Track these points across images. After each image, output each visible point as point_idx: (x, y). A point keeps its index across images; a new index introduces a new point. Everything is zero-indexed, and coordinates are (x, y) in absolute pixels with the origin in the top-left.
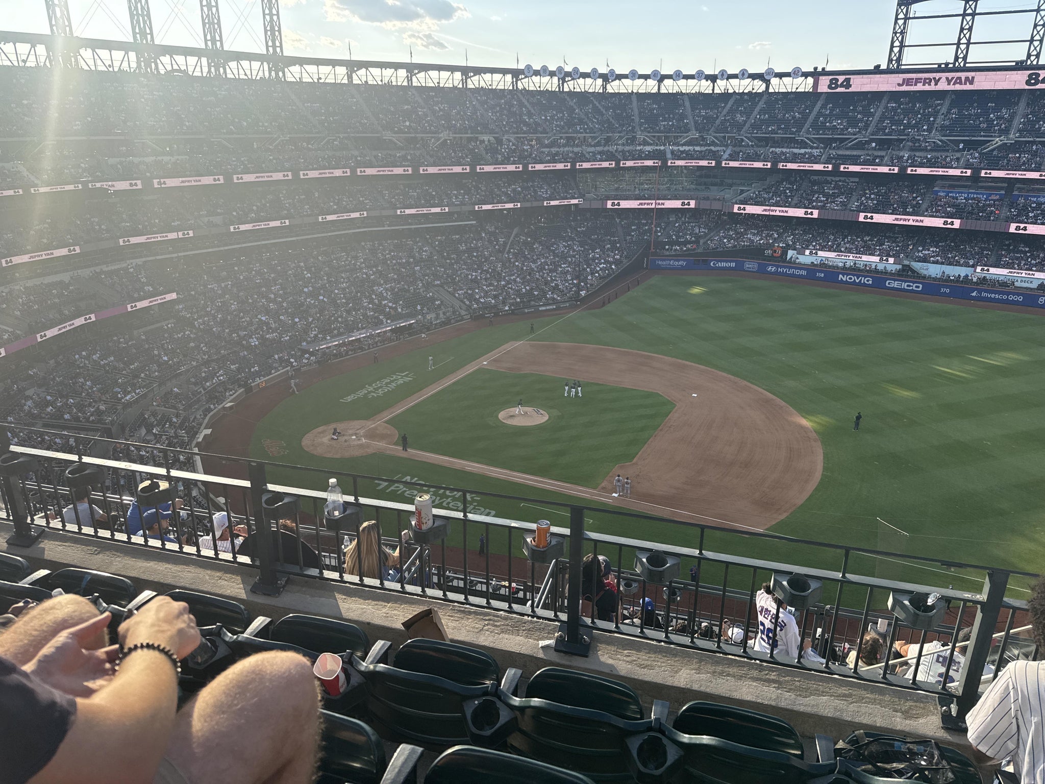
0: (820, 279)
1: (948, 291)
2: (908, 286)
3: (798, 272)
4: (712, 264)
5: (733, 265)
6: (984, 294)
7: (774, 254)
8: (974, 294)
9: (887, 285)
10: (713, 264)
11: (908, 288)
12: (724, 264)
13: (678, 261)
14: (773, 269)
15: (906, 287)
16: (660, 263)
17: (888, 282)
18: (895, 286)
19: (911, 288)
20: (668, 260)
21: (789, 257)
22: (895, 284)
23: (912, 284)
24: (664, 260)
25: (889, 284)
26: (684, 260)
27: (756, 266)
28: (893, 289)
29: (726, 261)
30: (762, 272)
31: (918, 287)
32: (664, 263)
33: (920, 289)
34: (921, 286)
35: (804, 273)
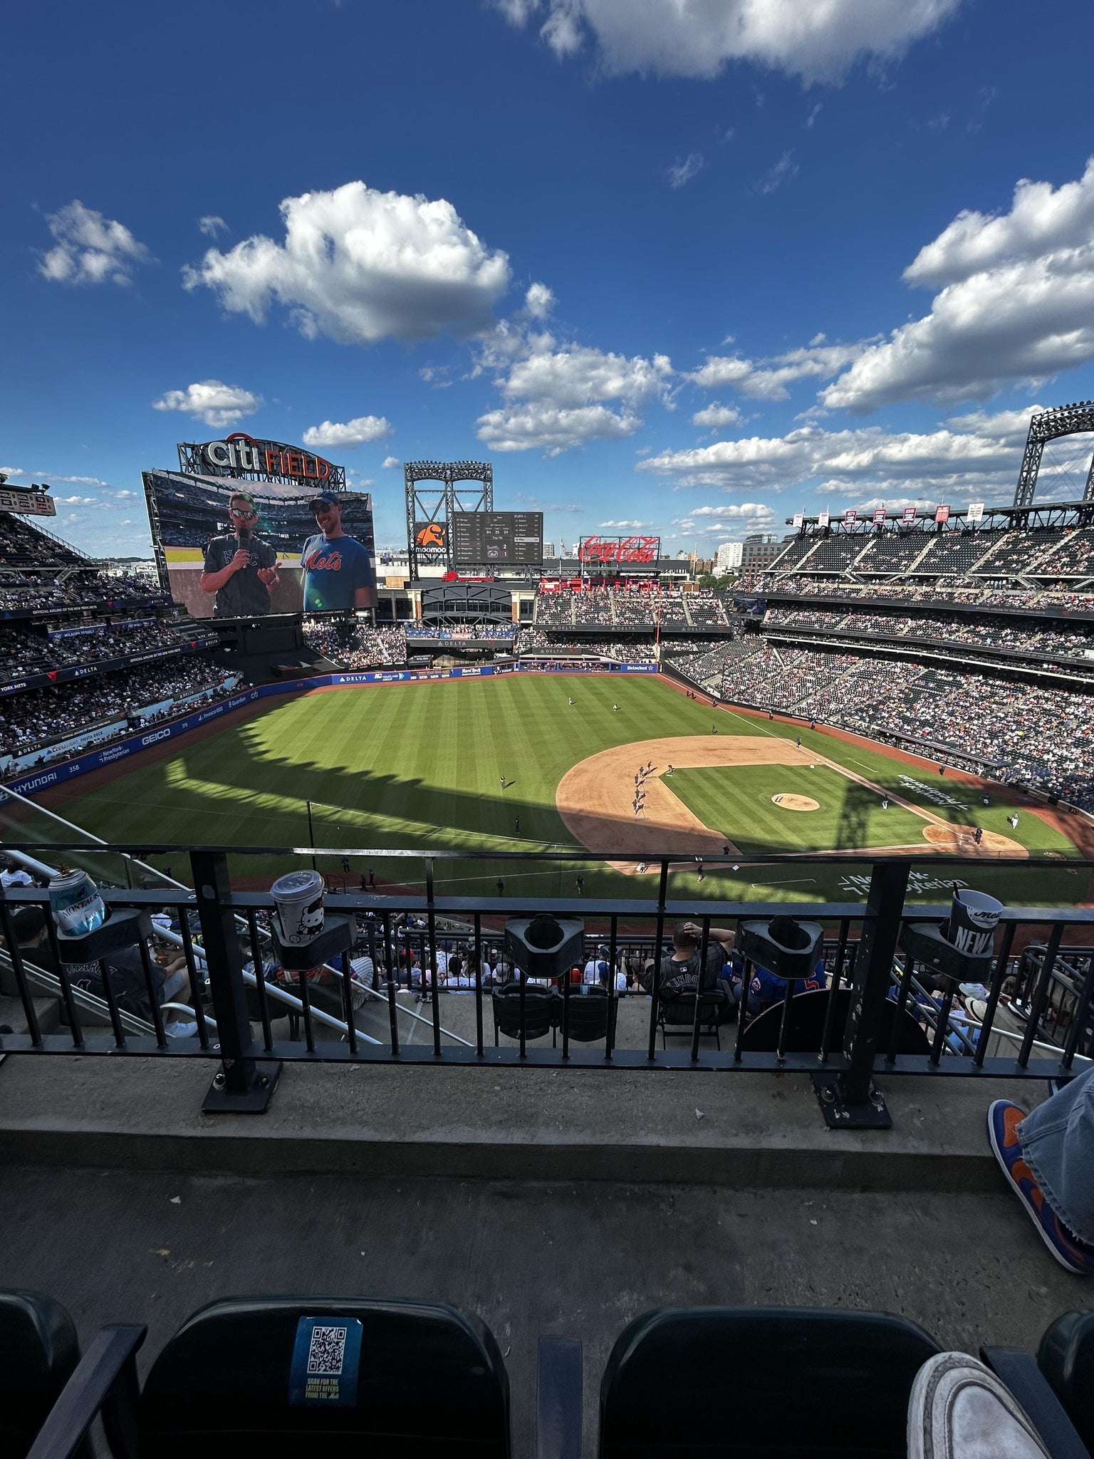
0: (76, 774)
1: (186, 725)
2: (160, 735)
3: (44, 780)
6: (205, 716)
8: (200, 719)
22: (150, 739)
23: (162, 732)
25: (144, 741)
28: (150, 745)
34: (168, 730)
35: (53, 776)
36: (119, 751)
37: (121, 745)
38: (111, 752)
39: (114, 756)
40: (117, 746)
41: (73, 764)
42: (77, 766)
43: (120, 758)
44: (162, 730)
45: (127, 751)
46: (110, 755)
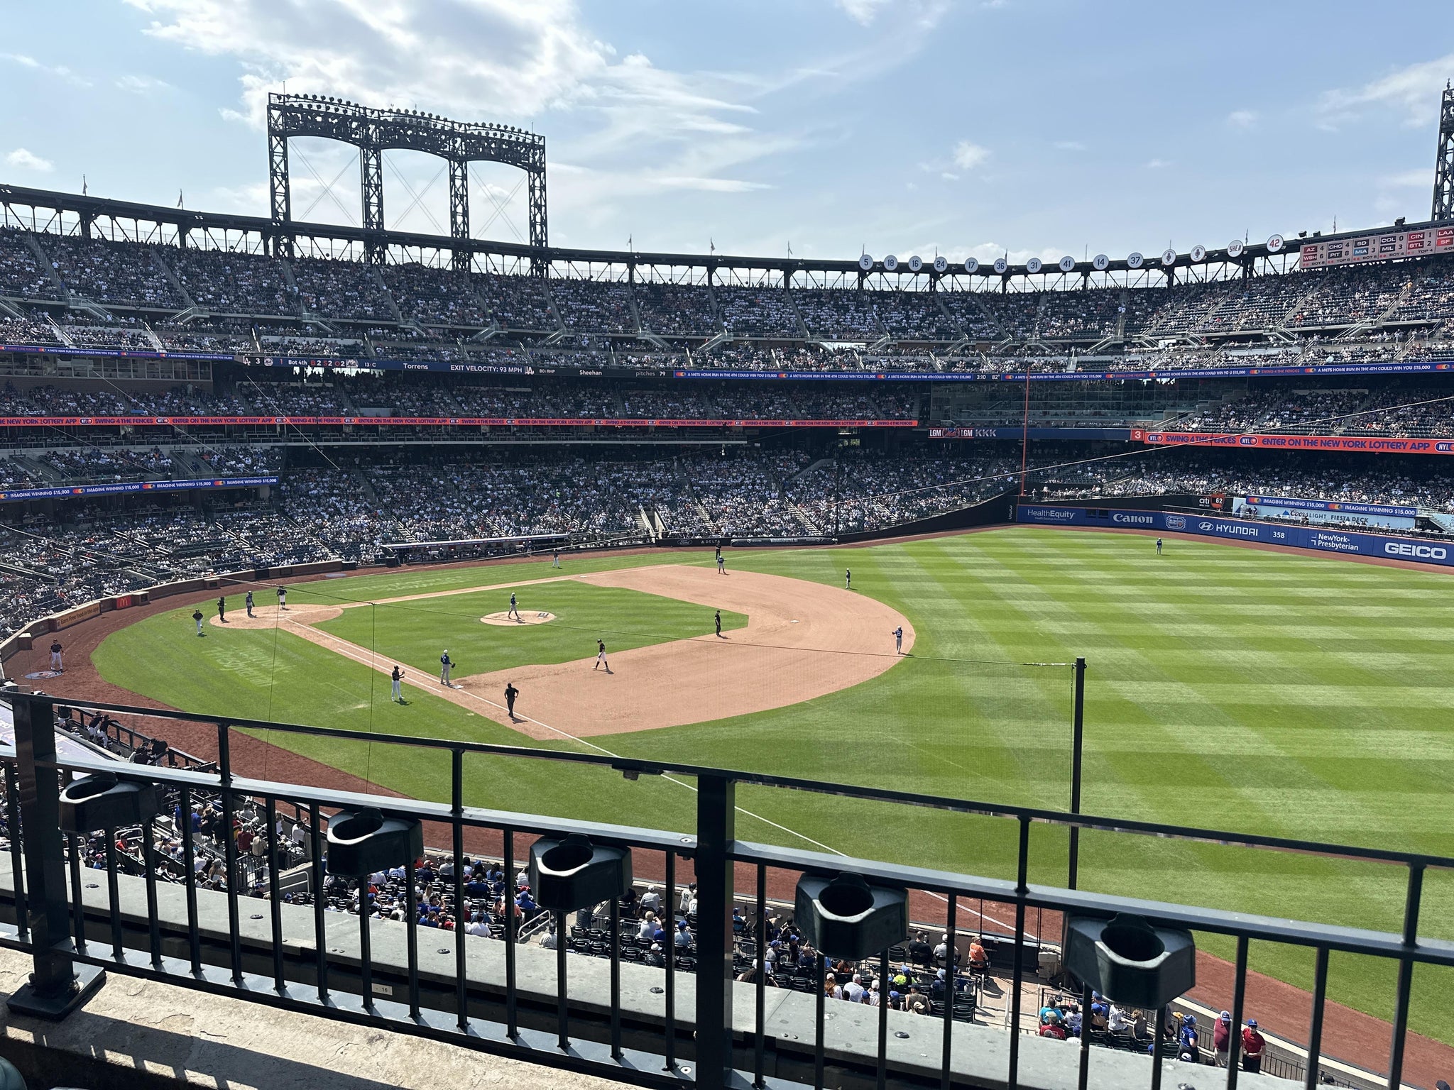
0: (1277, 542)
2: (1422, 551)
3: (1246, 531)
4: (1115, 518)
5: (1150, 520)
7: (1214, 505)
9: (1387, 550)
10: (1118, 518)
11: (1423, 555)
12: (1134, 519)
13: (1062, 511)
14: (1209, 527)
15: (1419, 554)
16: (1033, 513)
17: (1388, 545)
18: (1401, 553)
19: (1427, 555)
20: (1045, 509)
21: (1235, 508)
22: (1400, 549)
23: (1428, 549)
24: (1041, 509)
25: (1390, 547)
26: (1071, 511)
27: (1183, 522)
28: (1397, 557)
29: (1138, 515)
30: (1192, 529)
31: (1438, 553)
32: (1040, 513)
33: (1444, 557)
34: (1444, 551)
35: (1255, 532)
36: (1343, 543)
37: (1347, 535)
38: (1331, 538)
39: (1332, 545)
40: (1340, 535)
41: (1279, 529)
42: (1283, 534)
43: (1340, 551)
44: (1432, 546)
45: (1353, 548)
46: (1330, 541)
